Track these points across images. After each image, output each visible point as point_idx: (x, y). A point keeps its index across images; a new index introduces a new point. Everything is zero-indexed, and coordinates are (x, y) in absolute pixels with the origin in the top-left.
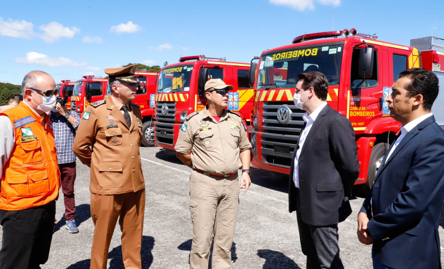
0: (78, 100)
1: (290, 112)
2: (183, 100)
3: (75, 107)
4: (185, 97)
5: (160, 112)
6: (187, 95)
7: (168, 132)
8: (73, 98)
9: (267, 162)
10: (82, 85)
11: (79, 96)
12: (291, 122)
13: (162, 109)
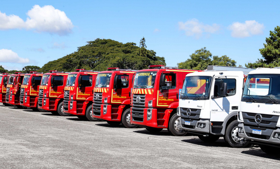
0: (45, 89)
1: (140, 98)
2: (106, 92)
3: (42, 94)
4: (107, 90)
5: (95, 98)
6: (108, 89)
7: (98, 109)
8: (41, 87)
9: (134, 120)
10: (49, 78)
11: (46, 86)
12: (140, 102)
13: (96, 96)
